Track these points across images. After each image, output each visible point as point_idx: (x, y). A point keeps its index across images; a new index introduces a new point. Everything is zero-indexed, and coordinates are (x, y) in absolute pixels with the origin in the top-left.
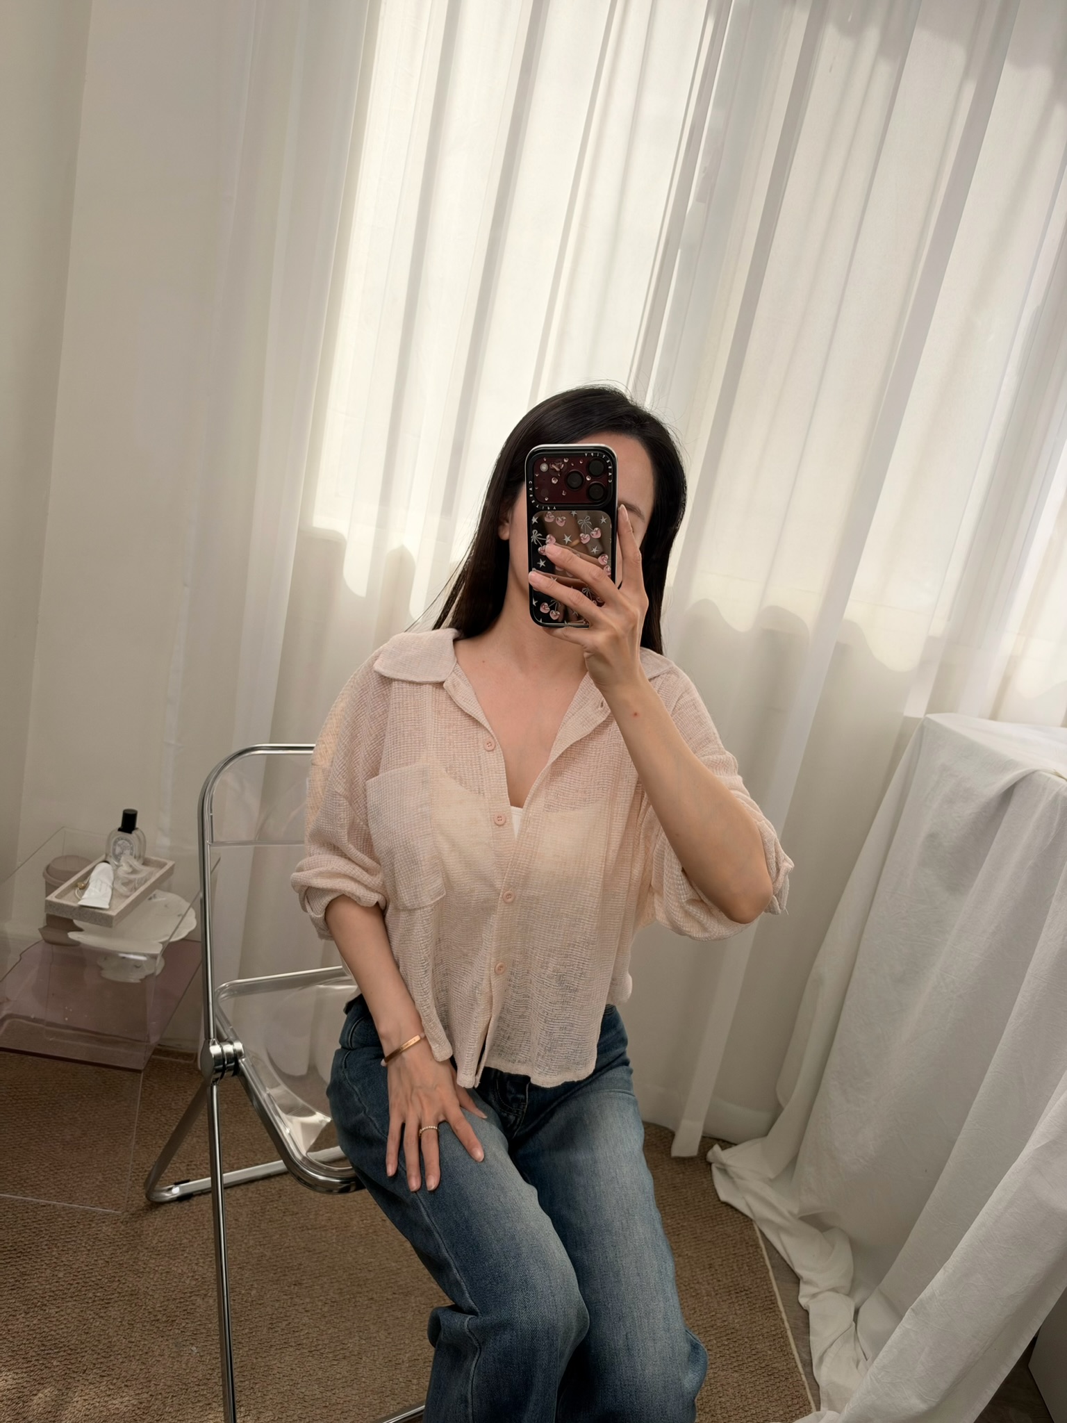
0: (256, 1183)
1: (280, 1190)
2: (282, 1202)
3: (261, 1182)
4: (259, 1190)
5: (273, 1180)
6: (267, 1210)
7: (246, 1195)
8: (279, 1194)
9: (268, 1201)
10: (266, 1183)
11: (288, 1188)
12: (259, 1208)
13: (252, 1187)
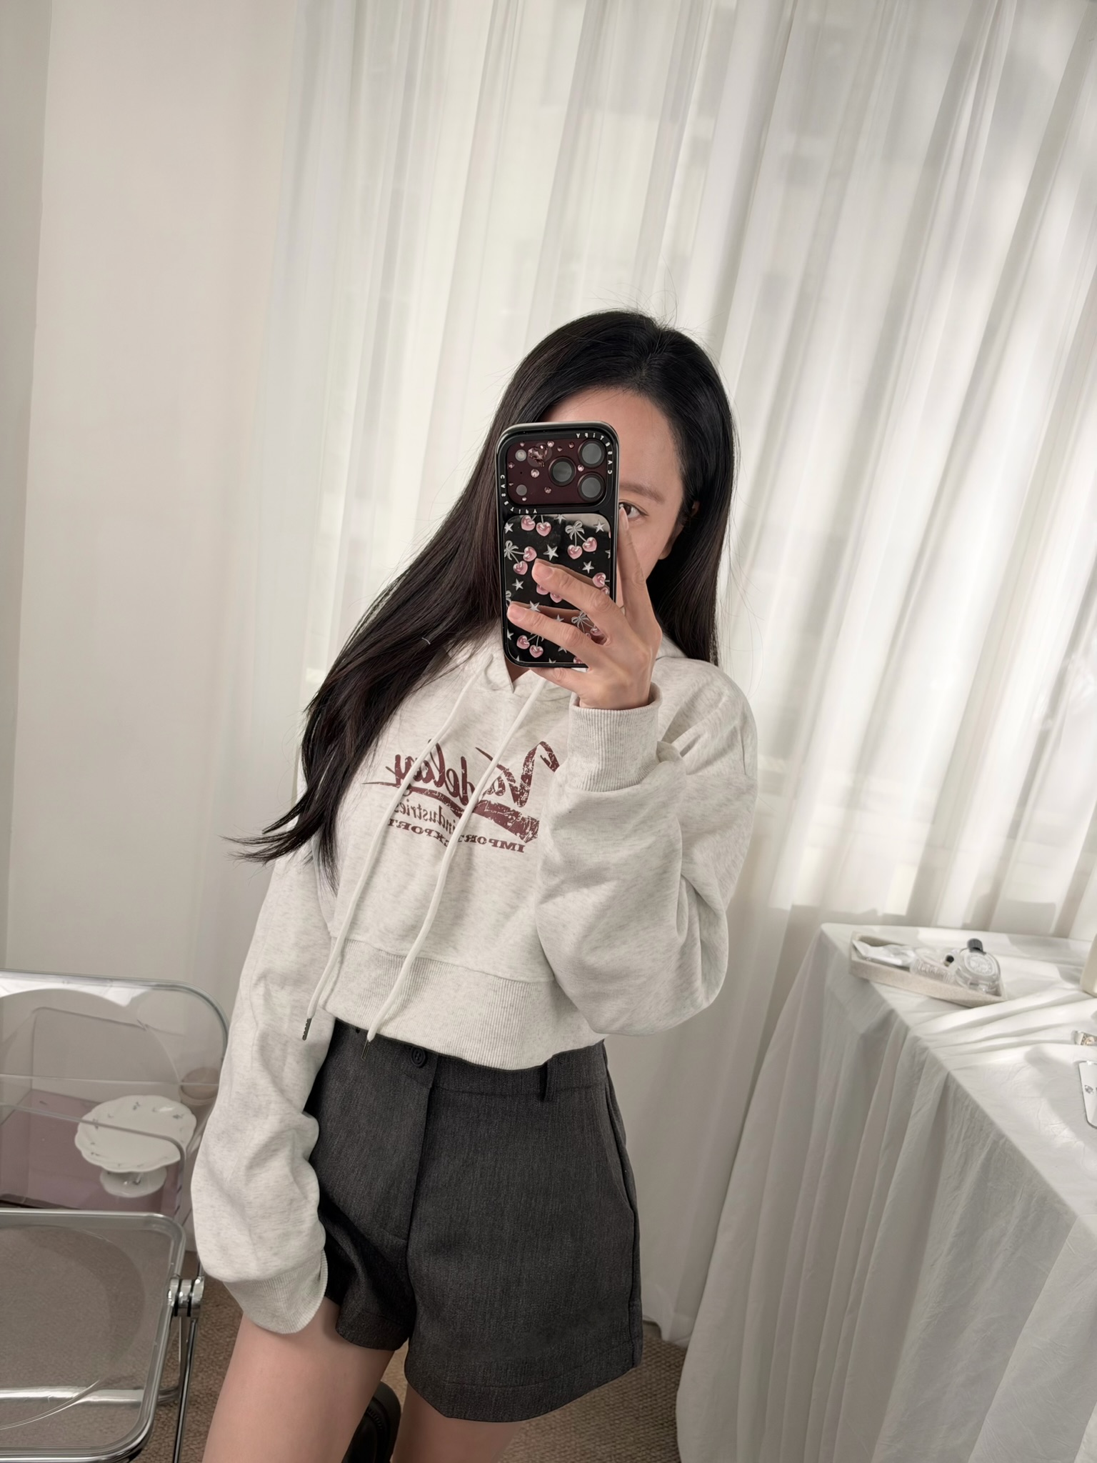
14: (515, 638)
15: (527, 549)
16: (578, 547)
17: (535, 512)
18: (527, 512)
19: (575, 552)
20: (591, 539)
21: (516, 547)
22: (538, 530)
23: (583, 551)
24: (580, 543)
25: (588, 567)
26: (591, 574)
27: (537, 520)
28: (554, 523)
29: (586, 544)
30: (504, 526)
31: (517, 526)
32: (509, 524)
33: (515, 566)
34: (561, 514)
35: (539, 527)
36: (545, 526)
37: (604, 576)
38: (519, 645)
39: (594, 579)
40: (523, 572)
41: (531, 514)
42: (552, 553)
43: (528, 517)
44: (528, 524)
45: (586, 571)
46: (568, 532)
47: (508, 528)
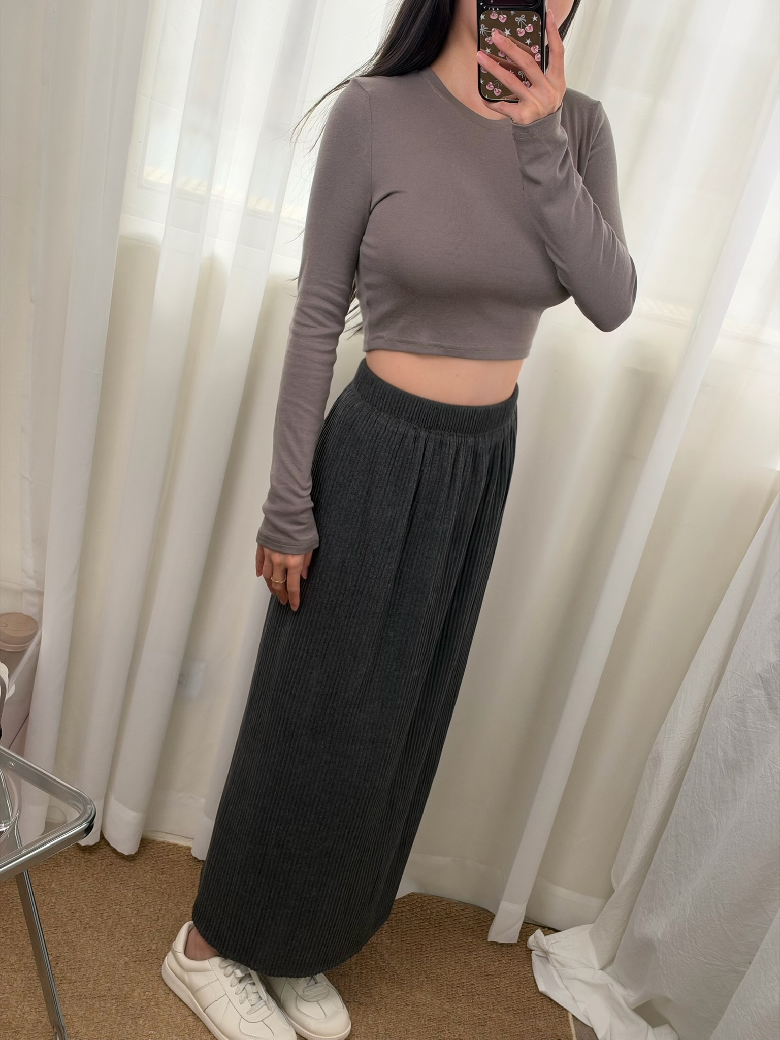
14: (486, 84)
15: (493, 30)
16: (523, 30)
17: (498, 9)
18: (493, 9)
19: (521, 32)
20: (530, 25)
21: (486, 28)
22: (499, 19)
23: (525, 31)
24: (524, 27)
25: (528, 41)
26: (531, 45)
27: (499, 14)
28: (509, 16)
29: (527, 28)
30: (480, 16)
31: (487, 17)
32: (483, 15)
33: (486, 39)
34: (512, 10)
35: (500, 17)
36: (504, 17)
37: (538, 47)
38: (487, 87)
39: (532, 49)
40: (491, 43)
41: (495, 9)
42: (507, 32)
43: (493, 11)
44: (494, 16)
45: (527, 43)
46: (517, 21)
47: (482, 17)
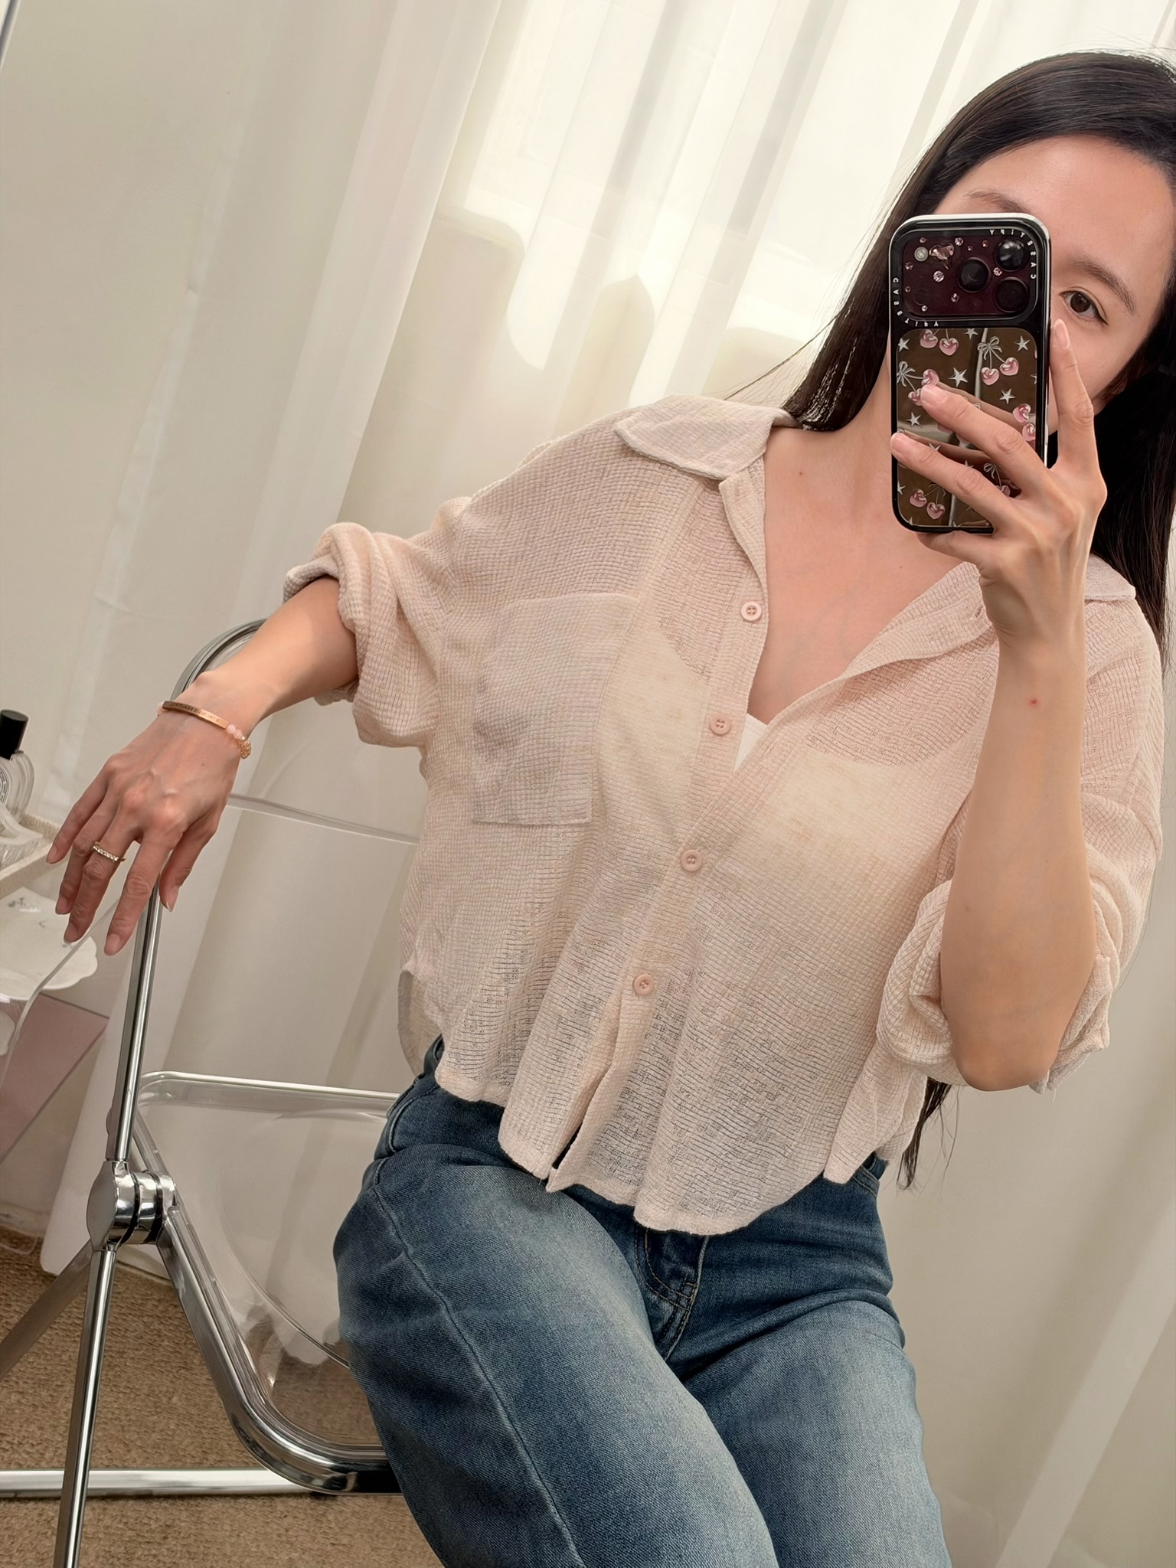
0: (121, 1502)
1: (168, 1526)
2: (168, 1549)
3: (131, 1502)
4: (128, 1517)
5: (155, 1504)
6: (136, 1556)
7: (99, 1520)
8: (164, 1532)
9: (140, 1539)
10: (141, 1506)
11: (183, 1524)
12: (122, 1549)
13: (114, 1508)
14: (906, 491)
15: (926, 373)
16: (994, 370)
17: (936, 324)
18: (926, 324)
19: (991, 376)
20: (1011, 359)
21: (912, 370)
22: (941, 347)
23: (1000, 373)
25: (1007, 396)
26: (1011, 406)
27: (940, 336)
28: (963, 339)
29: (1005, 366)
30: (898, 342)
31: (914, 344)
32: (904, 339)
33: (910, 395)
34: (971, 328)
35: (943, 343)
36: (951, 342)
37: (1028, 408)
38: (913, 501)
39: (1015, 413)
40: (921, 405)
41: (931, 326)
43: (928, 331)
44: (928, 341)
45: (1005, 401)
46: (981, 351)
47: (903, 344)
